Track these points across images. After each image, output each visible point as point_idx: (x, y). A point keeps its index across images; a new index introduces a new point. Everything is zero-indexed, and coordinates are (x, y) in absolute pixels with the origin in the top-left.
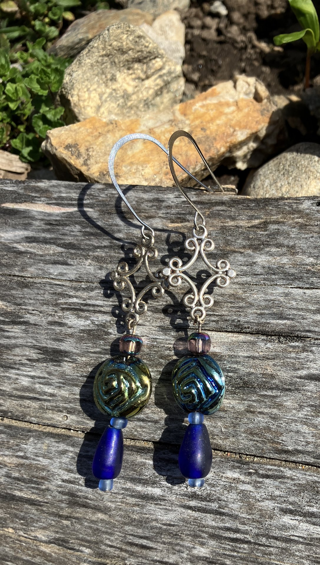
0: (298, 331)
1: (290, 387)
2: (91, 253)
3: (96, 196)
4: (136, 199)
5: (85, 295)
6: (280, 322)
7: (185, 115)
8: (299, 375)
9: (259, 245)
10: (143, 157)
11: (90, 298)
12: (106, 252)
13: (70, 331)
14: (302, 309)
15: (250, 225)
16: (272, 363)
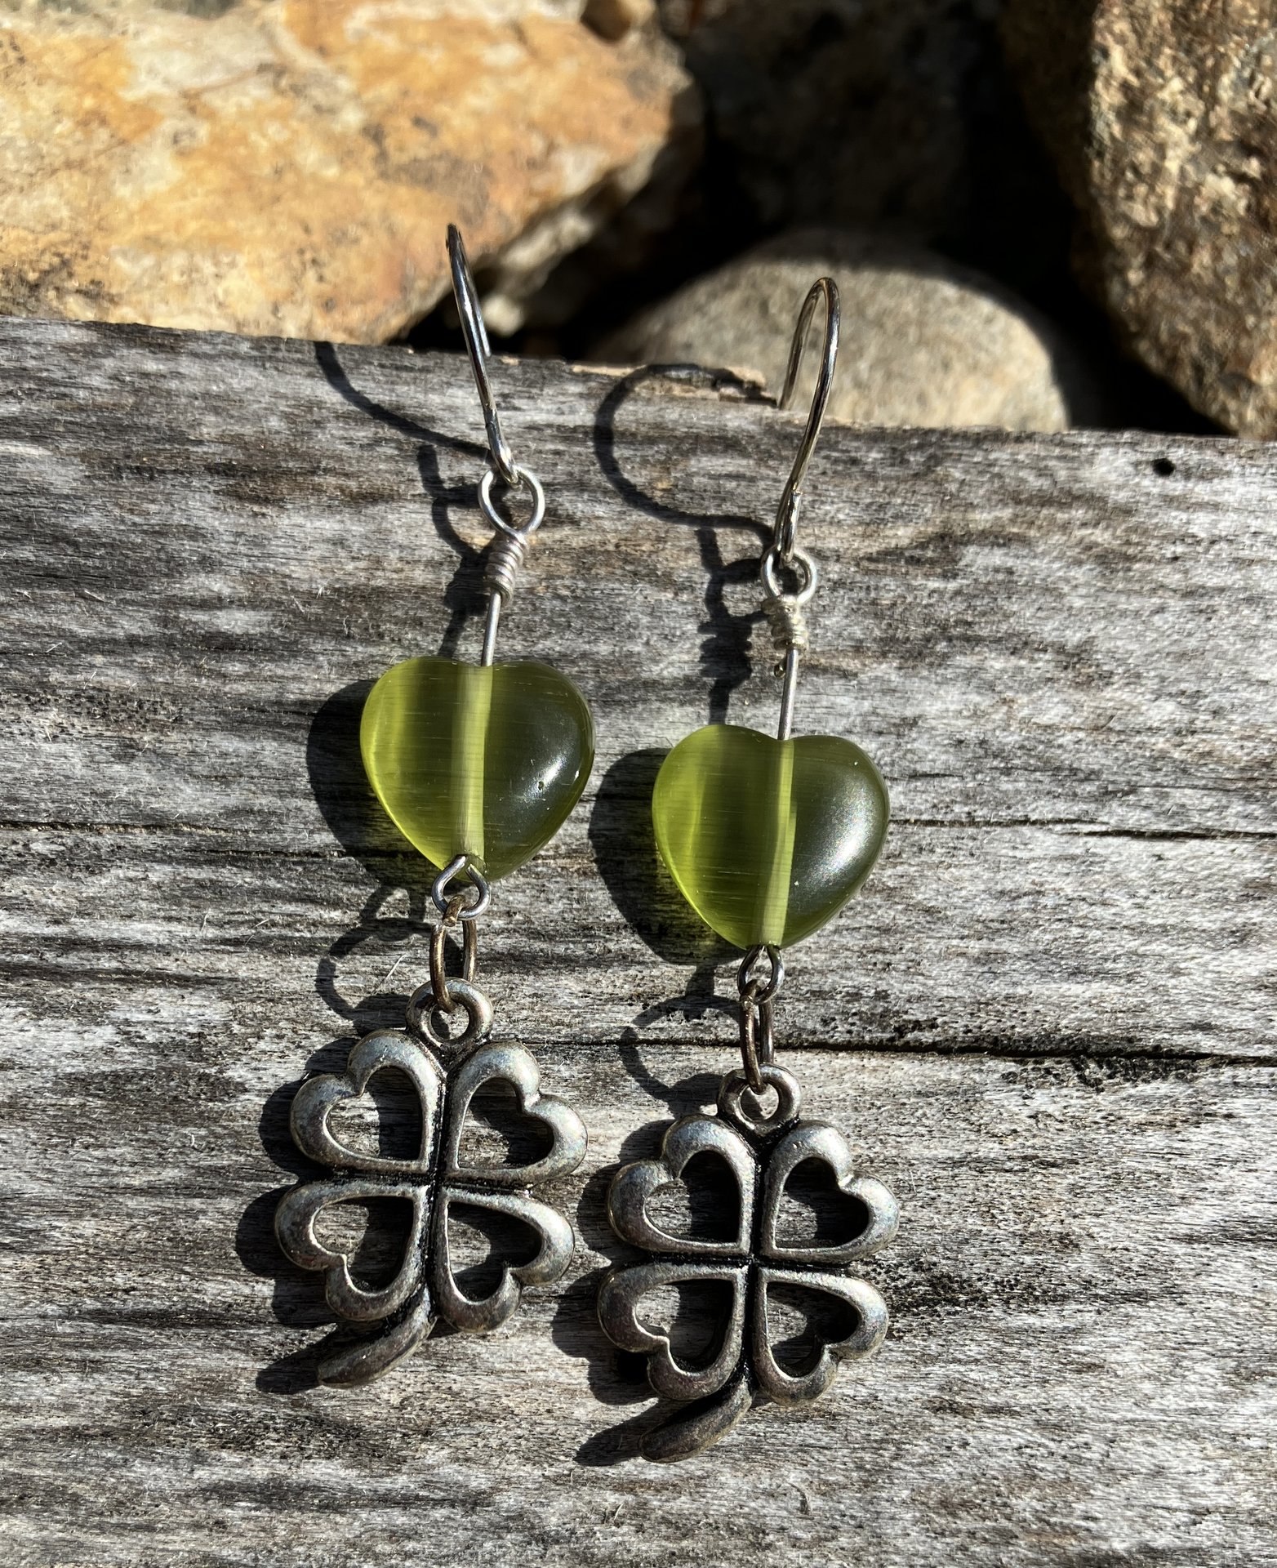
0: (1157, 1027)
1: (1143, 1284)
2: (55, 676)
3: (54, 383)
4: (283, 406)
5: (57, 892)
6: (1075, 989)
7: (323, 51)
8: (1183, 1230)
9: (927, 639)
10: (197, 216)
11: (87, 908)
12: (144, 671)
14: (1164, 929)
15: (874, 547)
16: (1062, 1181)
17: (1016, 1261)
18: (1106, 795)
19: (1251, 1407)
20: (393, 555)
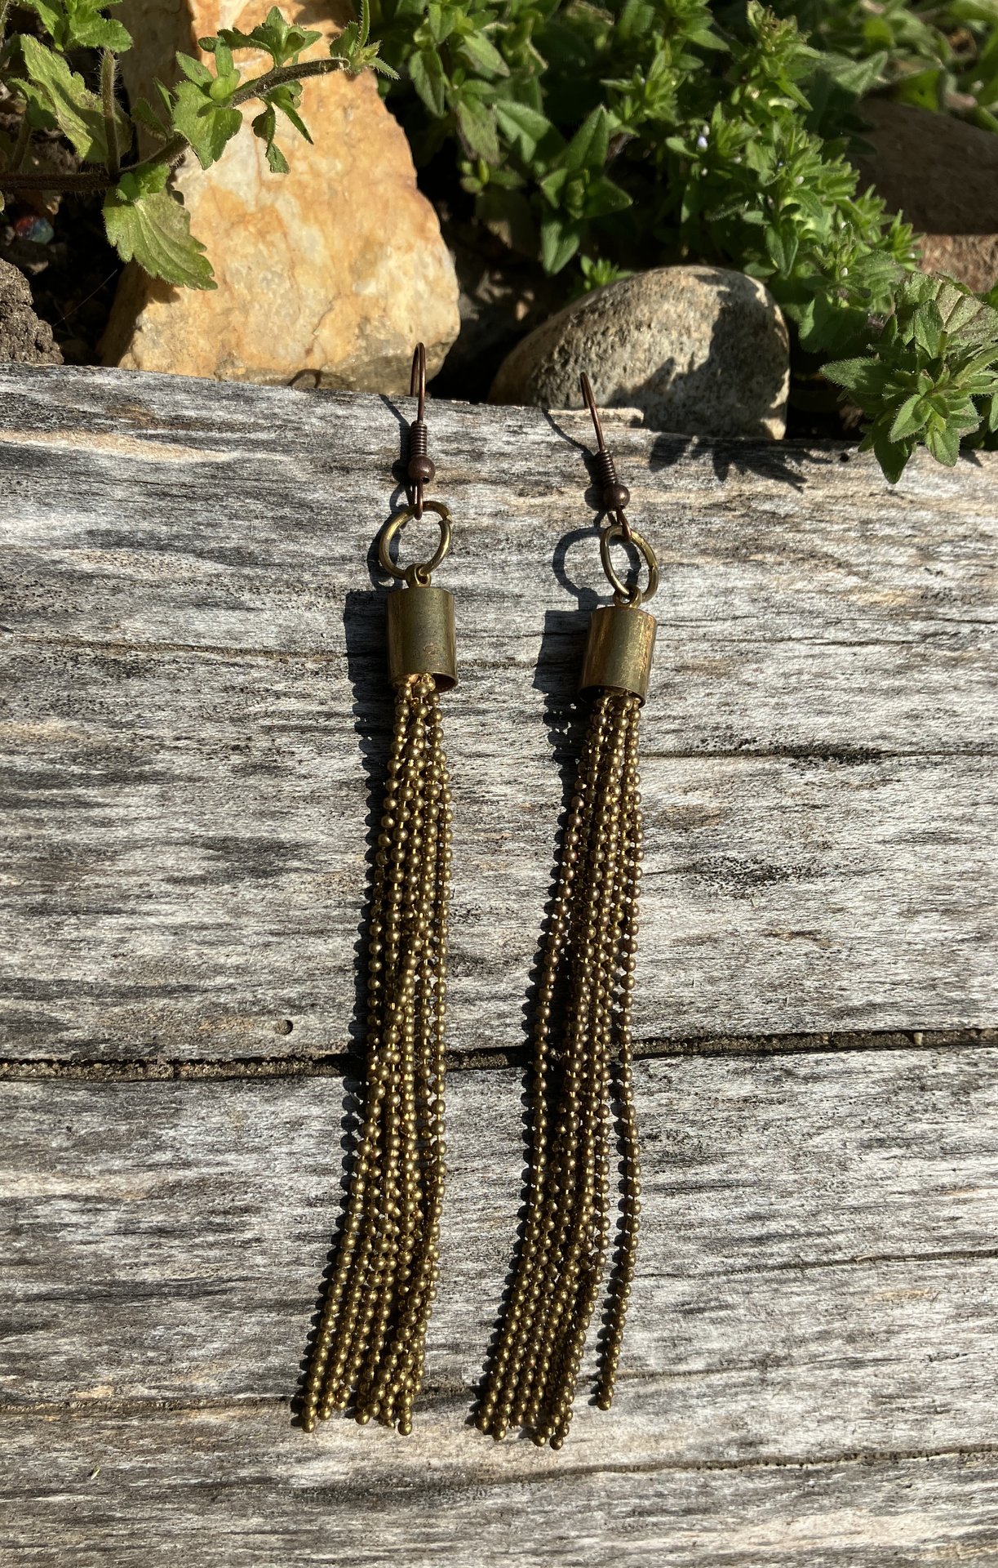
0: (860, 739)
1: (862, 866)
2: (306, 577)
3: (291, 421)
6: (822, 721)
8: (880, 838)
13: (305, 787)
14: (861, 690)
15: (706, 502)
16: (822, 815)
17: (802, 857)
18: (828, 624)
19: (915, 928)
20: (472, 511)
